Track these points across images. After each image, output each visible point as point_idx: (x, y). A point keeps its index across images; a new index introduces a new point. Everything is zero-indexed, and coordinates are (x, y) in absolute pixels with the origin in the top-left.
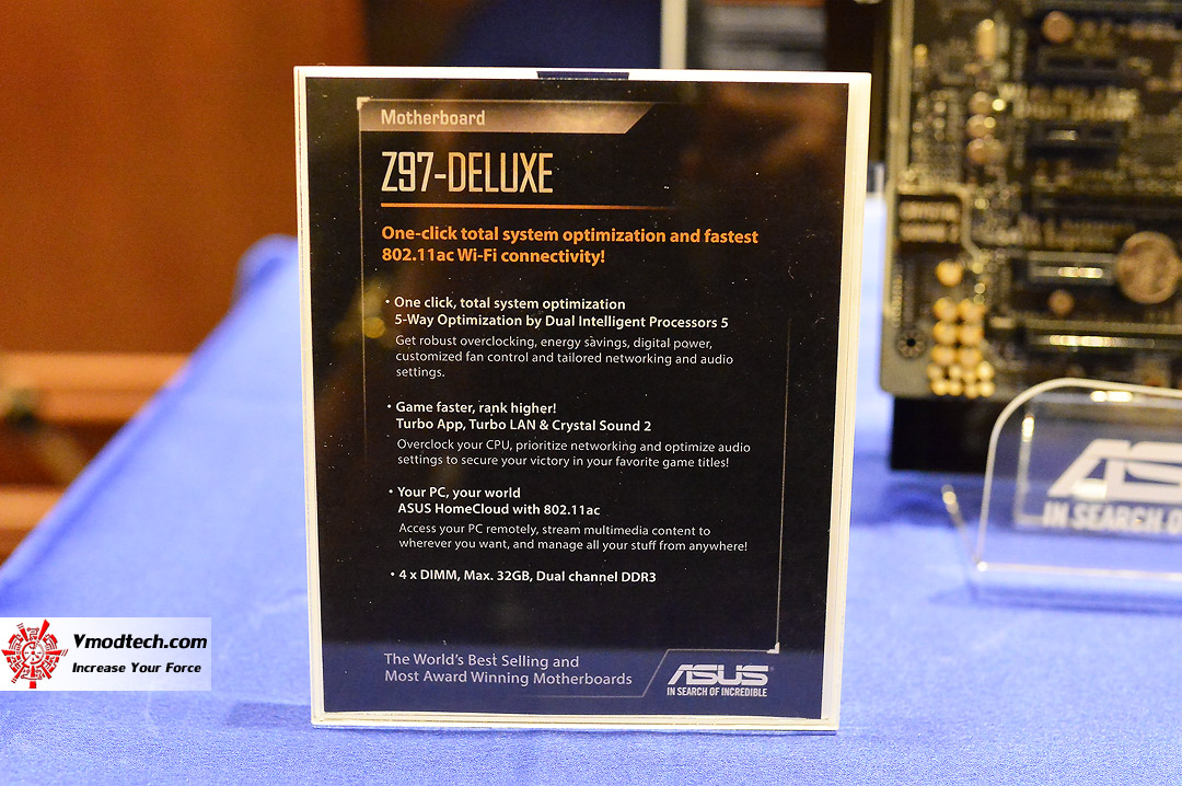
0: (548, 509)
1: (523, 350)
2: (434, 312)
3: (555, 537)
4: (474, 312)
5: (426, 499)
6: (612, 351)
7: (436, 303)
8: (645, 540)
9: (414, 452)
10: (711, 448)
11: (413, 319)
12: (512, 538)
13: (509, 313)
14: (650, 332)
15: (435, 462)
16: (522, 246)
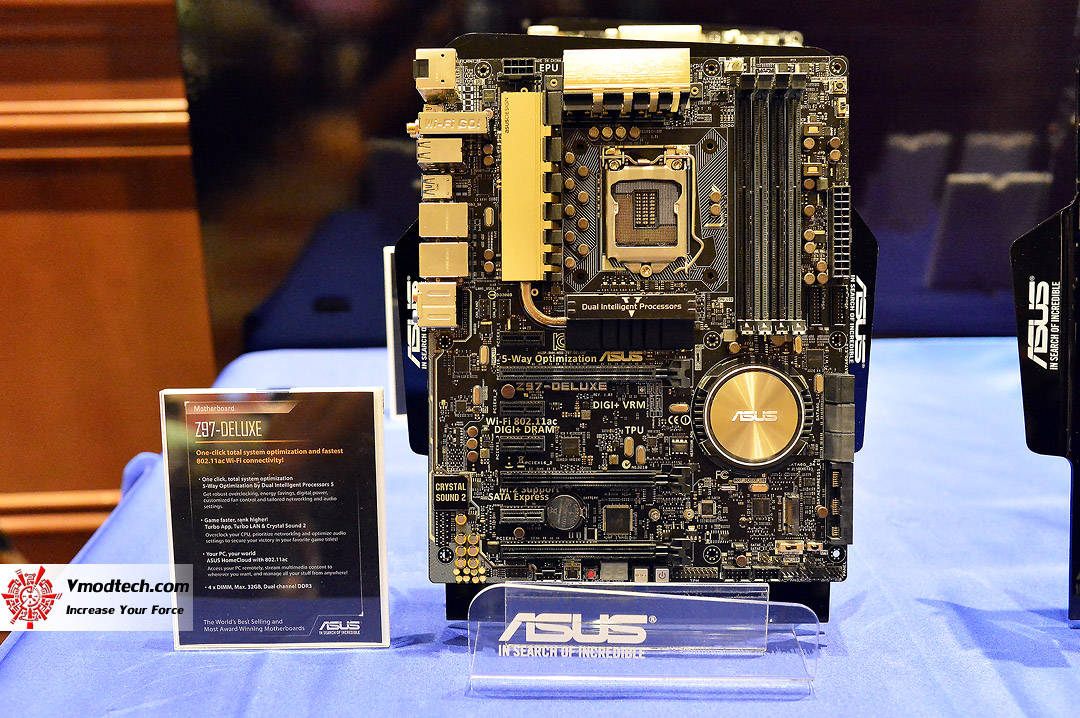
0: (267, 559)
1: (253, 497)
2: (218, 483)
3: (270, 571)
4: (233, 483)
5: (218, 556)
6: (289, 497)
7: (218, 479)
8: (306, 571)
9: (212, 538)
10: (330, 533)
11: (210, 486)
12: (253, 572)
13: (247, 483)
14: (303, 489)
15: (221, 542)
16: (250, 457)
